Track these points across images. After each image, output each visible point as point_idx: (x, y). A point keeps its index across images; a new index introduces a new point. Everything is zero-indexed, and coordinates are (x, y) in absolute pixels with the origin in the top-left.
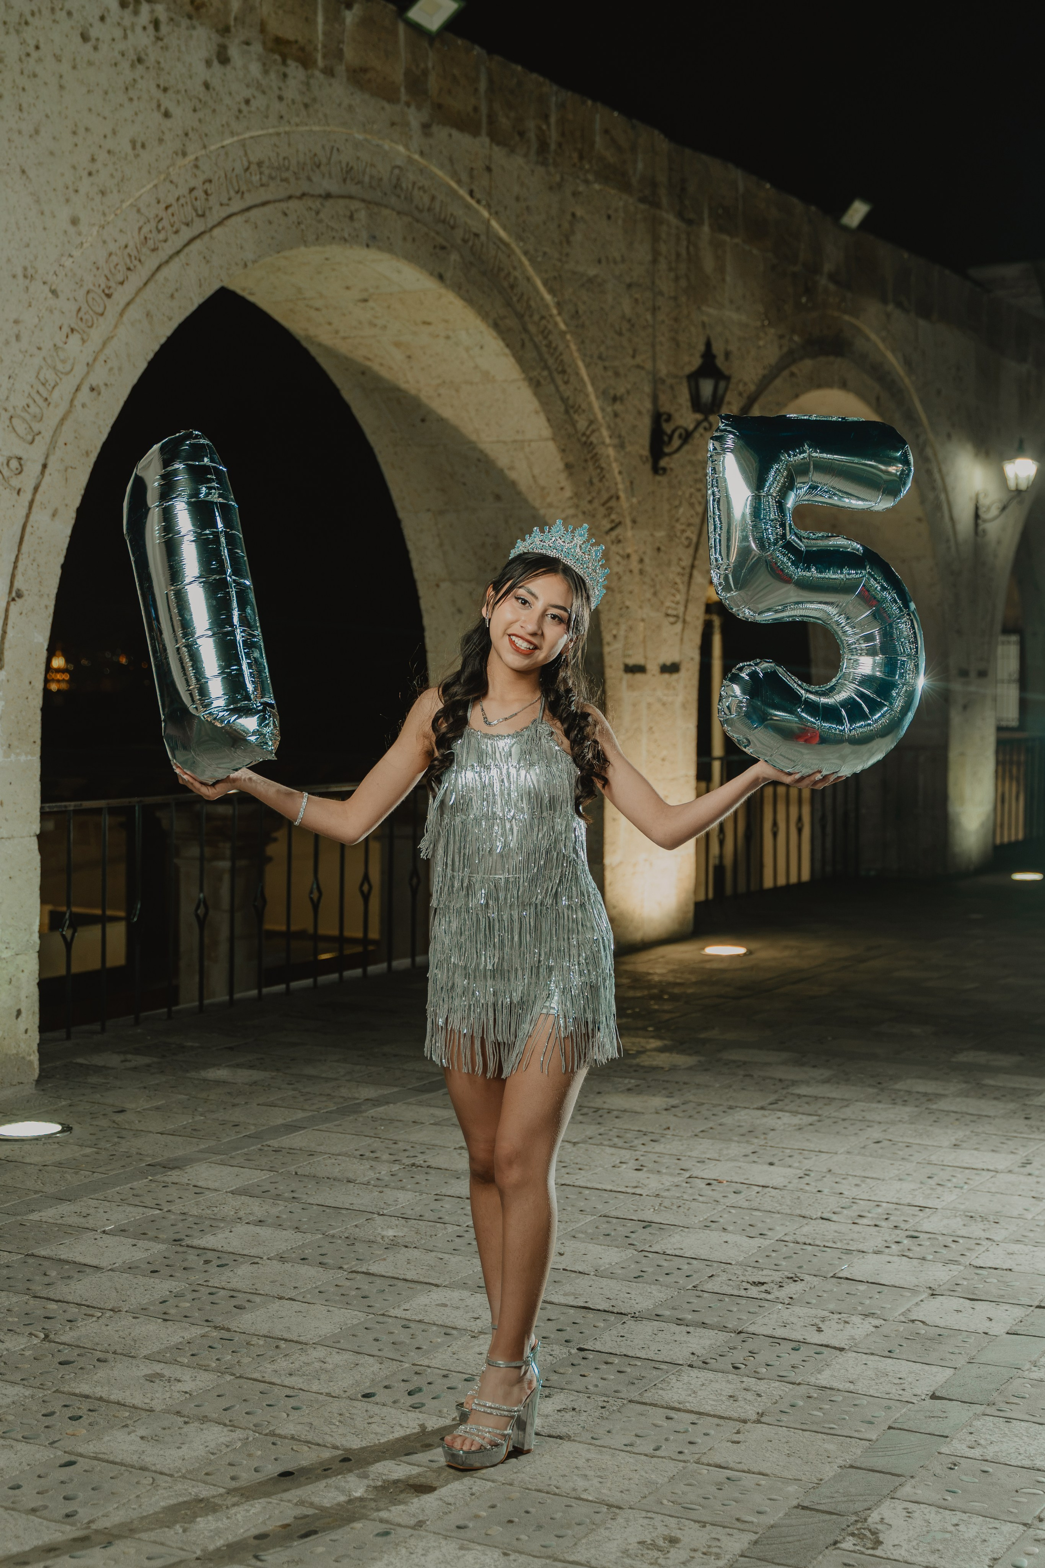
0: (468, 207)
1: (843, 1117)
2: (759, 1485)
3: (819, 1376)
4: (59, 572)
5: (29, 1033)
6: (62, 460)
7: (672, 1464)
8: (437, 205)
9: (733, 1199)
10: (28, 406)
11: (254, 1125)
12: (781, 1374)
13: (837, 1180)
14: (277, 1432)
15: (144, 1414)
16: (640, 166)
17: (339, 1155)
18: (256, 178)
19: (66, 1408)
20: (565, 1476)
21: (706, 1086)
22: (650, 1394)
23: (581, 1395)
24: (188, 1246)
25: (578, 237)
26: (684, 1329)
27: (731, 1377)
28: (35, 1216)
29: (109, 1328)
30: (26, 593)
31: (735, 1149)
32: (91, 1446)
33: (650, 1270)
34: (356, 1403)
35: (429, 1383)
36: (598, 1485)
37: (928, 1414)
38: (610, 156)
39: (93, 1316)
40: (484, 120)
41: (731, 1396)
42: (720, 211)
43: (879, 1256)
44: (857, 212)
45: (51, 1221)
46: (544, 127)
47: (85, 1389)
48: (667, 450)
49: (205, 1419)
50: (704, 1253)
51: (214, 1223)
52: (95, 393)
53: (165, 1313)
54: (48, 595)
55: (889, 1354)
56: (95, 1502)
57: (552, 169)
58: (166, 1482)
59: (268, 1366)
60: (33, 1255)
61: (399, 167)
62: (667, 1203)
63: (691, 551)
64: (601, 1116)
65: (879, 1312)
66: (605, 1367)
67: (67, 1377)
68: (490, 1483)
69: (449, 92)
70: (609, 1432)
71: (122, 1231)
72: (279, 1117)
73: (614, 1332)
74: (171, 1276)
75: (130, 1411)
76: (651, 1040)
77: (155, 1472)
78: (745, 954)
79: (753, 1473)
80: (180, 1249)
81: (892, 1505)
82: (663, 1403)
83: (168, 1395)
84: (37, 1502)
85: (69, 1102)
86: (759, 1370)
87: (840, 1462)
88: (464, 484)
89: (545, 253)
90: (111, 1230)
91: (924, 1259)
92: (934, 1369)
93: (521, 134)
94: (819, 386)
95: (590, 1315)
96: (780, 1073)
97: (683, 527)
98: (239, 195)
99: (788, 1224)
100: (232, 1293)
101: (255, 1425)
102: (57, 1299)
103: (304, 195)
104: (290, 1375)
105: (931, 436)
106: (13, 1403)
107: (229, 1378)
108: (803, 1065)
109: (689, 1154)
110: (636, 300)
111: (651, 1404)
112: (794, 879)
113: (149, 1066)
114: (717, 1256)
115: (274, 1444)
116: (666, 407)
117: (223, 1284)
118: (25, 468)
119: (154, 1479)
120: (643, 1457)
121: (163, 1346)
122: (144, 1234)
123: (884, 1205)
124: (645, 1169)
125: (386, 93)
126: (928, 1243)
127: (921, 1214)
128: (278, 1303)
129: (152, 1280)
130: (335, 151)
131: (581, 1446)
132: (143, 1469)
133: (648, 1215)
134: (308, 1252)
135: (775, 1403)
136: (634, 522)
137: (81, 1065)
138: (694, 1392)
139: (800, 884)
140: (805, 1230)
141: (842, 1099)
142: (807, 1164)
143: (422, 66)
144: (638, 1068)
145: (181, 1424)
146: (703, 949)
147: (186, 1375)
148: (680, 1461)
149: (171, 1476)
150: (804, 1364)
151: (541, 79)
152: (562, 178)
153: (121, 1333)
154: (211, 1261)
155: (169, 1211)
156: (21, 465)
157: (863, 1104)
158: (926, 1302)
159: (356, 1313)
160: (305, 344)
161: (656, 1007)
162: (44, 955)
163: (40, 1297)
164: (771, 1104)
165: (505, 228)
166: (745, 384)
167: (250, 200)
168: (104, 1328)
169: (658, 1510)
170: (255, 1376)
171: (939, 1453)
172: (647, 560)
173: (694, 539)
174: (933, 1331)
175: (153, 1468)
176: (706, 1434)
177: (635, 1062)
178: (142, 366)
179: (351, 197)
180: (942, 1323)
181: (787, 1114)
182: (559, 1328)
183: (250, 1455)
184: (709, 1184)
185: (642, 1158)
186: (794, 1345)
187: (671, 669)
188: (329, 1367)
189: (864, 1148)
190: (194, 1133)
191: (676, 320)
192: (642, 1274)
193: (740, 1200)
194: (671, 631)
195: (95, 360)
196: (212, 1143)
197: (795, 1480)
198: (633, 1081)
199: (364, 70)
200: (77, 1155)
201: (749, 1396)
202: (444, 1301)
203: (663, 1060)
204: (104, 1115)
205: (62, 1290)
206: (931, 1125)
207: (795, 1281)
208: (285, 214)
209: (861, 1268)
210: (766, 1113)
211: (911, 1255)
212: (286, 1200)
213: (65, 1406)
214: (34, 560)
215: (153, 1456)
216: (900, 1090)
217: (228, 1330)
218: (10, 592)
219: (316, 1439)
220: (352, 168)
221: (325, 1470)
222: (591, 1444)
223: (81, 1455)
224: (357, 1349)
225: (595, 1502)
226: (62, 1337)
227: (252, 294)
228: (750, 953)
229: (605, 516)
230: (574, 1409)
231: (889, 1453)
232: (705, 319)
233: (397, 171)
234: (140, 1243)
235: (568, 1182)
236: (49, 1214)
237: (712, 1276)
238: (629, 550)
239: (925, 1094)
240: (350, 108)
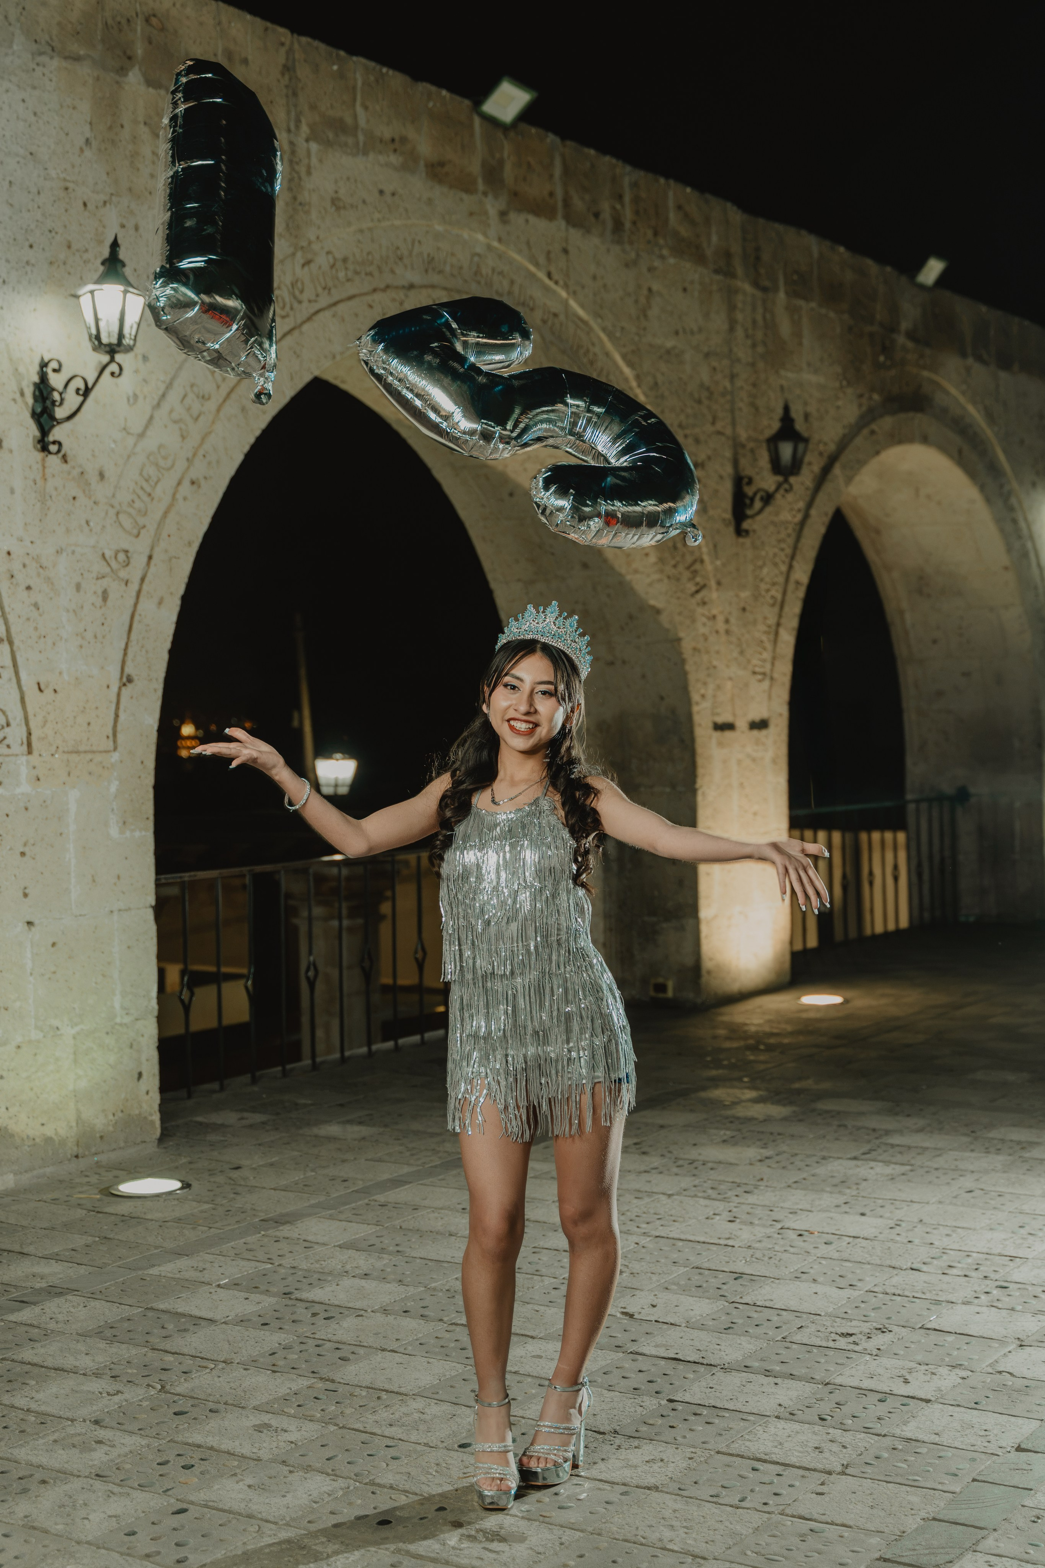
0: (546, 289)
1: (936, 1166)
2: (842, 1537)
3: (904, 1428)
4: (166, 656)
5: (151, 1094)
6: (166, 551)
7: (757, 1515)
8: (516, 289)
9: (824, 1250)
10: (133, 501)
11: (362, 1180)
12: (866, 1426)
13: (928, 1230)
14: (378, 1481)
15: (252, 1463)
16: (714, 238)
17: (441, 1209)
18: (341, 275)
19: (179, 1457)
20: (652, 1526)
21: (801, 1137)
22: (737, 1445)
23: (669, 1446)
24: (297, 1299)
25: (654, 312)
26: (772, 1380)
27: (817, 1428)
28: (154, 1271)
29: (221, 1379)
30: (135, 678)
31: (828, 1199)
32: (202, 1494)
33: (740, 1321)
34: (452, 1453)
35: (523, 1434)
36: (684, 1535)
37: (1013, 1466)
38: (684, 231)
39: (206, 1367)
40: (560, 204)
41: (816, 1448)
42: (795, 277)
43: (968, 1307)
44: (933, 269)
45: (169, 1275)
46: (618, 207)
47: (197, 1438)
48: (749, 512)
49: (309, 1469)
50: (793, 1304)
51: (322, 1278)
52: (195, 487)
53: (274, 1365)
54: (157, 679)
55: (976, 1406)
56: (204, 1548)
57: (627, 247)
58: (271, 1529)
59: (370, 1416)
60: (152, 1309)
61: (479, 255)
62: (758, 1254)
63: (776, 609)
64: (696, 1168)
65: (966, 1363)
66: (693, 1418)
67: (181, 1427)
68: (578, 1533)
69: (525, 179)
70: (696, 1483)
71: (235, 1285)
72: (386, 1172)
73: (704, 1384)
74: (280, 1328)
75: (239, 1461)
76: (746, 1091)
77: (261, 1519)
78: (842, 1004)
79: (837, 1525)
80: (290, 1302)
81: (974, 1558)
82: (750, 1454)
83: (275, 1444)
84: (152, 1548)
85: (189, 1159)
86: (844, 1422)
87: (923, 1514)
88: (553, 554)
89: (623, 328)
90: (225, 1284)
91: (1013, 1309)
92: (1020, 1421)
93: (597, 215)
94: (900, 442)
95: (681, 1366)
96: (873, 1122)
97: (768, 586)
98: (326, 291)
99: (878, 1274)
100: (337, 1345)
101: (356, 1475)
102: (173, 1351)
103: (388, 287)
104: (391, 1425)
105: (1015, 485)
106: (131, 1452)
107: (332, 1428)
108: (897, 1114)
109: (782, 1205)
110: (714, 369)
111: (738, 1456)
112: (891, 927)
113: (264, 1123)
114: (806, 1307)
115: (373, 1493)
116: (747, 470)
117: (329, 1336)
118: (132, 561)
119: (260, 1527)
120: (729, 1509)
121: (271, 1397)
122: (256, 1287)
123: (974, 1255)
124: (738, 1220)
125: (465, 185)
126: (1018, 1294)
127: (1011, 1264)
128: (380, 1354)
129: (263, 1332)
130: (417, 243)
131: (668, 1496)
132: (250, 1516)
133: (740, 1267)
134: (410, 1304)
135: (860, 1455)
136: (719, 583)
137: (201, 1124)
138: (781, 1444)
139: (898, 932)
140: (895, 1280)
141: (936, 1149)
142: (899, 1214)
143: (497, 155)
144: (734, 1119)
145: (286, 1473)
146: (799, 998)
147: (292, 1425)
148: (765, 1512)
149: (276, 1523)
150: (889, 1415)
151: (614, 161)
152: (638, 255)
153: (232, 1385)
154: (318, 1314)
155: (280, 1265)
156: (128, 557)
157: (956, 1153)
158: (1013, 1353)
159: (454, 1364)
160: (395, 426)
161: (752, 1058)
162: (161, 1019)
163: (158, 1350)
164: (864, 1154)
165: (582, 306)
166: (825, 444)
167: (336, 296)
168: (216, 1379)
169: (741, 1561)
170: (356, 1426)
171: (1023, 1506)
172: (733, 620)
173: (779, 596)
174: (1020, 1383)
175: (260, 1516)
176: (790, 1486)
177: (729, 1113)
178: (239, 458)
179: (433, 287)
180: (1029, 1375)
181: (880, 1164)
182: (649, 1379)
183: (350, 1504)
184: (800, 1235)
185: (735, 1210)
186: (880, 1396)
187: (760, 725)
188: (427, 1417)
189: (955, 1197)
190: (306, 1188)
191: (754, 385)
192: (732, 1325)
193: (830, 1251)
194: (758, 688)
195: (194, 455)
196: (322, 1198)
197: (878, 1532)
198: (728, 1133)
199: (442, 164)
200: (196, 1211)
201: (835, 1448)
202: (539, 1353)
203: (759, 1110)
204: (221, 1171)
205: (177, 1343)
206: (1024, 1174)
207: (883, 1332)
208: (371, 306)
209: (950, 1318)
210: (859, 1163)
211: (1000, 1306)
212: (390, 1253)
213: (179, 1455)
214: (142, 647)
215: (260, 1504)
216: (993, 1139)
217: (333, 1381)
218: (121, 678)
219: (413, 1488)
220: (433, 258)
221: (421, 1519)
222: (678, 1495)
223: (192, 1503)
224: (455, 1400)
225: (681, 1553)
226: (177, 1388)
227: (343, 382)
228: (846, 1001)
229: (690, 579)
230: (662, 1460)
231: (973, 1506)
232: (784, 383)
233: (476, 259)
234: (252, 1297)
235: (663, 1234)
236: (168, 1269)
237: (801, 1327)
238: (715, 612)
239: (1019, 1143)
240: (430, 201)
